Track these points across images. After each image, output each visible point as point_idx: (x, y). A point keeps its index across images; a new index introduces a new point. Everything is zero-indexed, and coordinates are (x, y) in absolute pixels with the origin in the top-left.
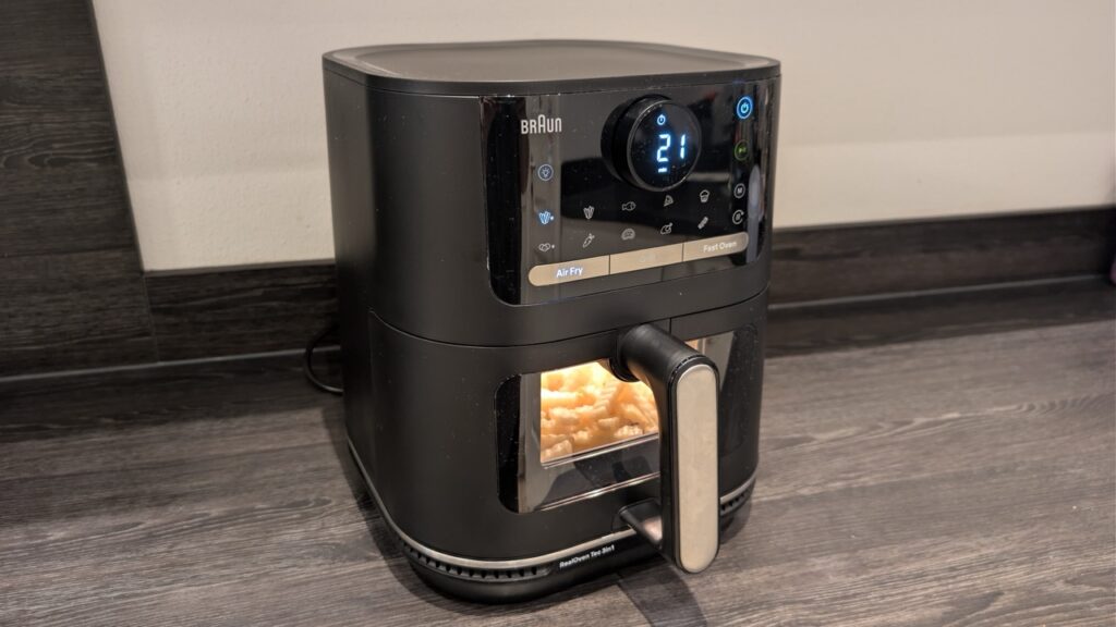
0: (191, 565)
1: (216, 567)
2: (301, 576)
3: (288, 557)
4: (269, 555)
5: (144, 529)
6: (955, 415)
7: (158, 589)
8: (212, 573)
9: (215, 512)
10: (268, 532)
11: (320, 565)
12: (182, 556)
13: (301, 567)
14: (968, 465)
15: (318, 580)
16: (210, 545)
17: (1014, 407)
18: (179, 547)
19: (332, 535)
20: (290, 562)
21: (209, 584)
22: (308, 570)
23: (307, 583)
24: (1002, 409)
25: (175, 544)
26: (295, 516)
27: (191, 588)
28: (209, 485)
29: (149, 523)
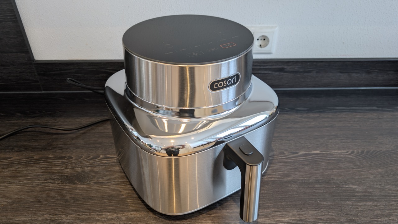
0: (20, 177)
1: (27, 179)
2: (51, 187)
3: (50, 179)
4: (44, 177)
5: (12, 160)
6: (318, 152)
7: (6, 185)
8: (25, 181)
9: (36, 157)
10: (48, 167)
11: (59, 183)
12: (19, 173)
13: (52, 184)
14: (310, 177)
15: (55, 190)
16: (29, 170)
17: (345, 151)
18: (19, 169)
19: (67, 172)
20: (49, 181)
21: (22, 185)
22: (54, 185)
23: (52, 190)
24: (339, 152)
25: (19, 168)
26: (59, 162)
27: (16, 186)
28: (38, 145)
29: (15, 158)
